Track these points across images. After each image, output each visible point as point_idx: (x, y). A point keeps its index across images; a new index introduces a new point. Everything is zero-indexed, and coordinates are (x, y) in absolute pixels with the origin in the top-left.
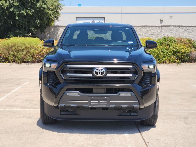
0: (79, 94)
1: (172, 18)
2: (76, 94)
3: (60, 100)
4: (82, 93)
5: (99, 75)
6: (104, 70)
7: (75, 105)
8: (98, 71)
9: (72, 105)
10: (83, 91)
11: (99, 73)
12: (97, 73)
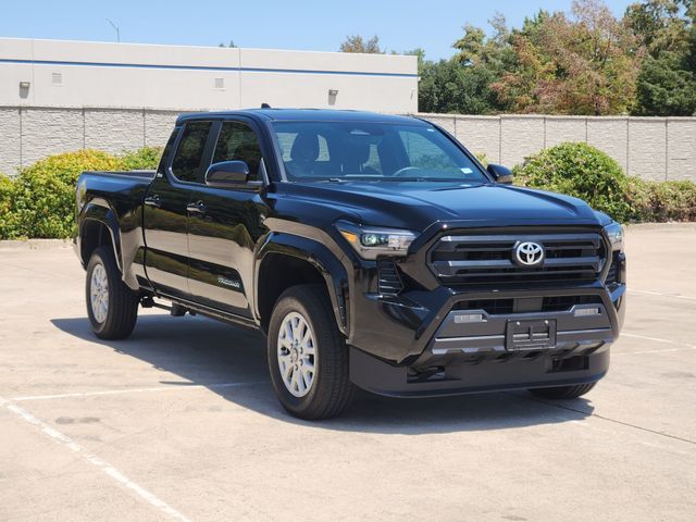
0: (484, 317)
1: (60, 81)
2: (474, 317)
3: (433, 337)
4: (490, 313)
5: (530, 262)
6: (539, 248)
7: (475, 350)
8: (526, 252)
9: (466, 350)
10: (491, 307)
11: (531, 256)
12: (524, 256)
